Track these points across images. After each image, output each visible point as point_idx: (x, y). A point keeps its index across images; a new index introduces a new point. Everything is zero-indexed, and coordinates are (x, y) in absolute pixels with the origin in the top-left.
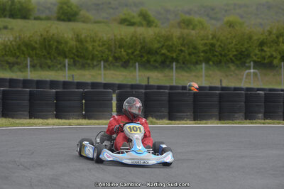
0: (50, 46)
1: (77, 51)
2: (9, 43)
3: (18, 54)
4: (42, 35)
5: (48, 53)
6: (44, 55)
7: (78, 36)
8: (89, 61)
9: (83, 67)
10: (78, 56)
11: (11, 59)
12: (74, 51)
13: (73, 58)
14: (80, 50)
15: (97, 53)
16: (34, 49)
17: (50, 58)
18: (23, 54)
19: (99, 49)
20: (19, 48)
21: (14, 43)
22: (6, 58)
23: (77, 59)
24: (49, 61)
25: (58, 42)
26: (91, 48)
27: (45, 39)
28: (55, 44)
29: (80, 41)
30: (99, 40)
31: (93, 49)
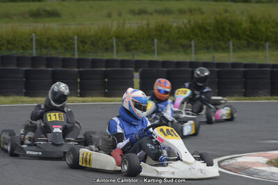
0: (223, 28)
1: (251, 33)
2: (183, 26)
3: (192, 36)
4: (215, 18)
5: (222, 35)
6: (218, 38)
7: (252, 17)
8: (262, 43)
9: (257, 48)
10: (252, 38)
11: (185, 42)
12: (248, 33)
13: (246, 40)
14: (253, 32)
15: (270, 34)
16: (207, 31)
17: (224, 41)
18: (197, 36)
19: (272, 30)
20: (193, 30)
21: (188, 26)
22: (180, 41)
23: (250, 40)
24: (222, 43)
25: (232, 24)
26: (264, 29)
27: (218, 21)
28: (229, 26)
29: (253, 22)
30: (273, 22)
31: (267, 30)
